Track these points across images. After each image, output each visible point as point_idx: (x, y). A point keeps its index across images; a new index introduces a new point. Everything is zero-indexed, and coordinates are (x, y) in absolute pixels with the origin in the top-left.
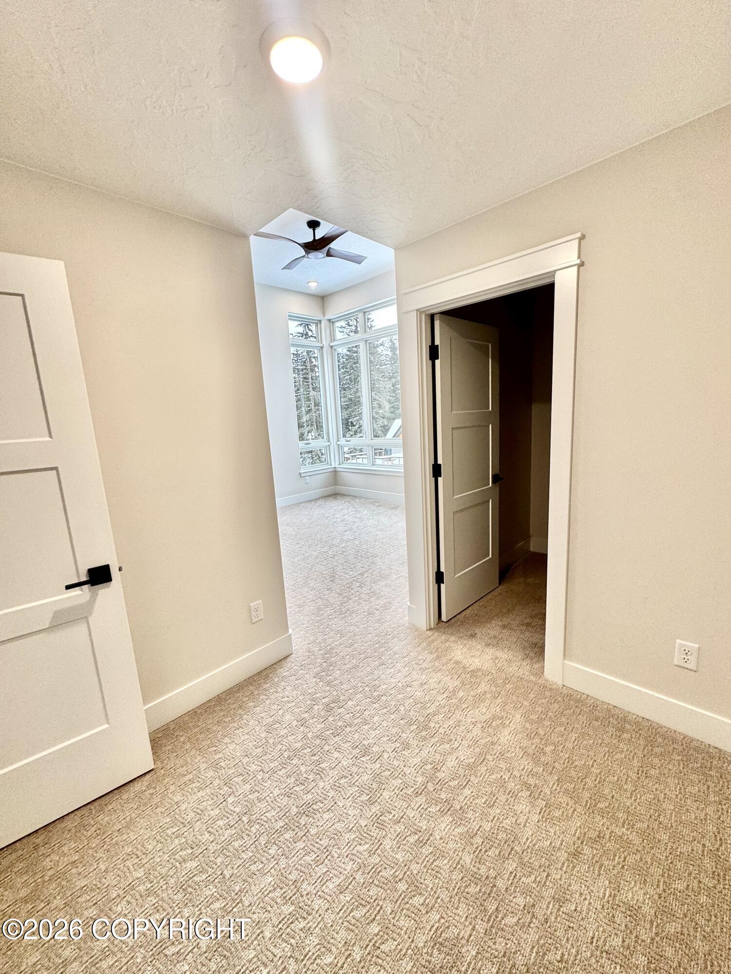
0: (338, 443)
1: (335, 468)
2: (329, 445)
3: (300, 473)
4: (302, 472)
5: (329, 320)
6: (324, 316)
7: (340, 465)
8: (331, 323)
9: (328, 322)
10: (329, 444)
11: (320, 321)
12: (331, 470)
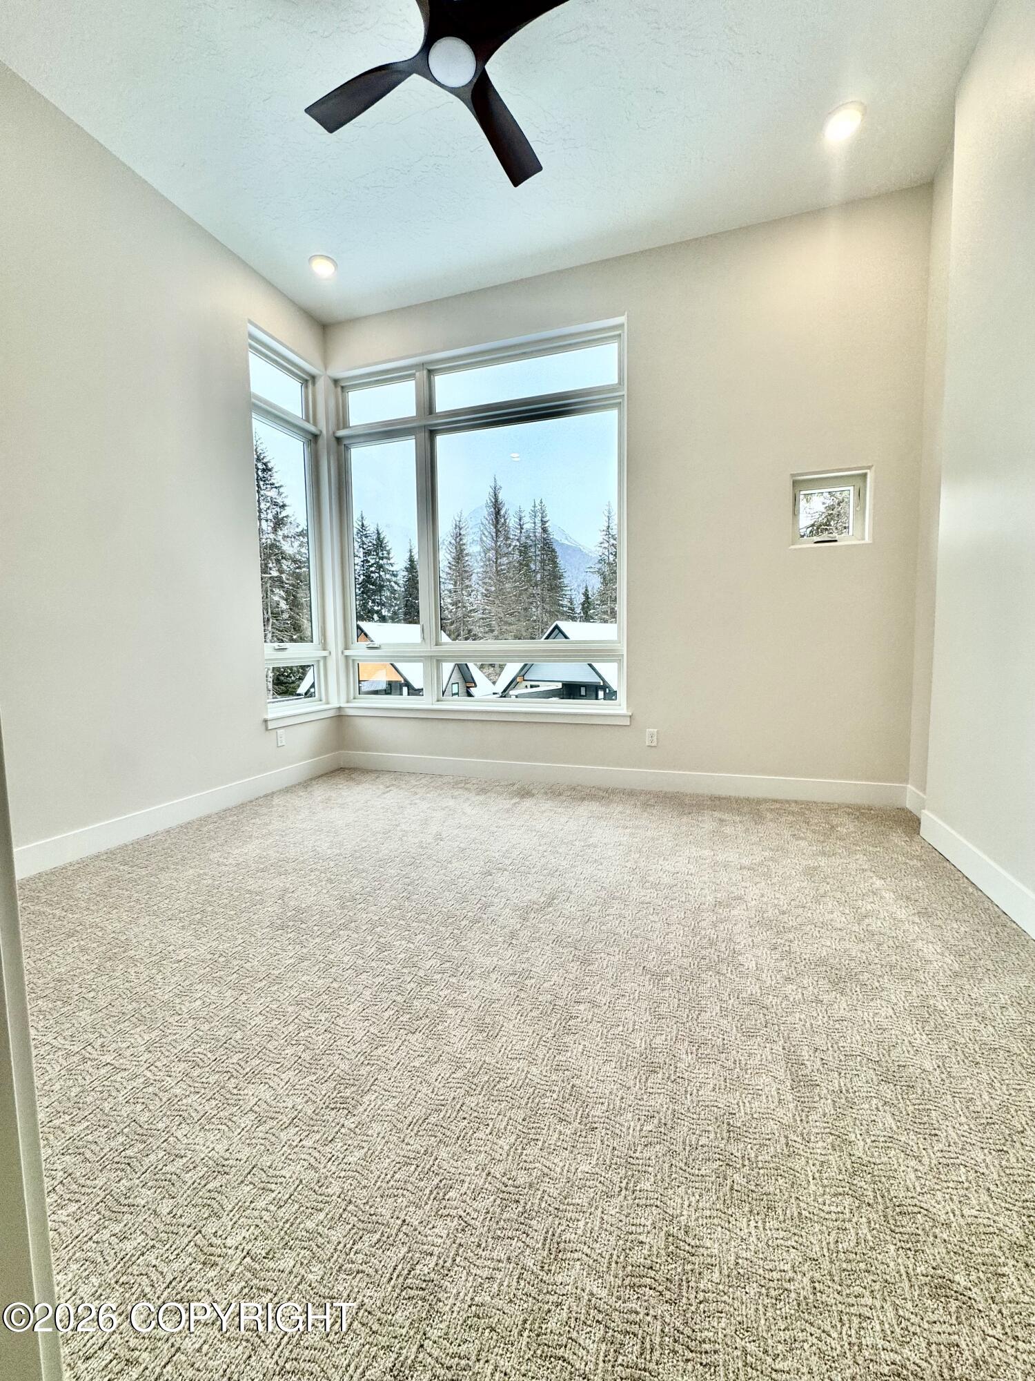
0: (347, 653)
1: (340, 708)
2: (325, 658)
3: (266, 721)
4: (269, 716)
5: (336, 382)
6: (326, 368)
7: (348, 702)
8: (339, 389)
9: (331, 385)
10: (325, 653)
11: (313, 378)
12: (331, 713)
